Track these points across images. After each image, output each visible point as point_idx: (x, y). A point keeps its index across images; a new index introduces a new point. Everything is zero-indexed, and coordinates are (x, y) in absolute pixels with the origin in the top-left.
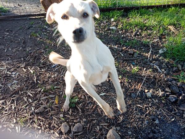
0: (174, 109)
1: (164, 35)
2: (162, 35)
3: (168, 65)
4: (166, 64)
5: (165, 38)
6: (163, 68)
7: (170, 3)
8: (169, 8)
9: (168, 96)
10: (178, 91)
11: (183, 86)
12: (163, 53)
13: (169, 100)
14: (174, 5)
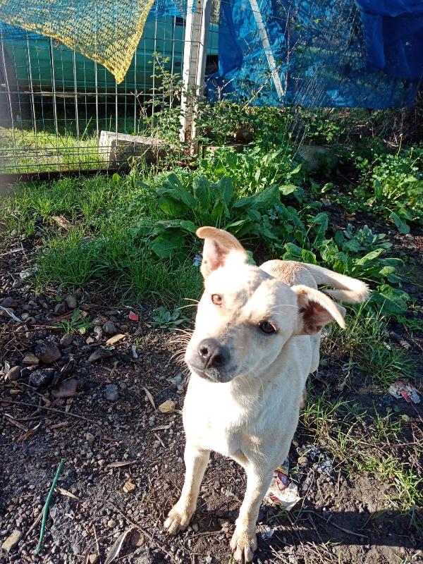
0: (42, 401)
1: (38, 238)
2: (32, 237)
3: (41, 301)
4: (37, 301)
5: (41, 244)
6: (25, 311)
7: (58, 170)
8: (56, 180)
9: (28, 373)
10: (60, 355)
11: (74, 342)
12: (29, 277)
13: (32, 384)
14: (67, 174)
